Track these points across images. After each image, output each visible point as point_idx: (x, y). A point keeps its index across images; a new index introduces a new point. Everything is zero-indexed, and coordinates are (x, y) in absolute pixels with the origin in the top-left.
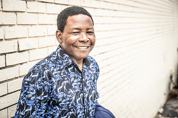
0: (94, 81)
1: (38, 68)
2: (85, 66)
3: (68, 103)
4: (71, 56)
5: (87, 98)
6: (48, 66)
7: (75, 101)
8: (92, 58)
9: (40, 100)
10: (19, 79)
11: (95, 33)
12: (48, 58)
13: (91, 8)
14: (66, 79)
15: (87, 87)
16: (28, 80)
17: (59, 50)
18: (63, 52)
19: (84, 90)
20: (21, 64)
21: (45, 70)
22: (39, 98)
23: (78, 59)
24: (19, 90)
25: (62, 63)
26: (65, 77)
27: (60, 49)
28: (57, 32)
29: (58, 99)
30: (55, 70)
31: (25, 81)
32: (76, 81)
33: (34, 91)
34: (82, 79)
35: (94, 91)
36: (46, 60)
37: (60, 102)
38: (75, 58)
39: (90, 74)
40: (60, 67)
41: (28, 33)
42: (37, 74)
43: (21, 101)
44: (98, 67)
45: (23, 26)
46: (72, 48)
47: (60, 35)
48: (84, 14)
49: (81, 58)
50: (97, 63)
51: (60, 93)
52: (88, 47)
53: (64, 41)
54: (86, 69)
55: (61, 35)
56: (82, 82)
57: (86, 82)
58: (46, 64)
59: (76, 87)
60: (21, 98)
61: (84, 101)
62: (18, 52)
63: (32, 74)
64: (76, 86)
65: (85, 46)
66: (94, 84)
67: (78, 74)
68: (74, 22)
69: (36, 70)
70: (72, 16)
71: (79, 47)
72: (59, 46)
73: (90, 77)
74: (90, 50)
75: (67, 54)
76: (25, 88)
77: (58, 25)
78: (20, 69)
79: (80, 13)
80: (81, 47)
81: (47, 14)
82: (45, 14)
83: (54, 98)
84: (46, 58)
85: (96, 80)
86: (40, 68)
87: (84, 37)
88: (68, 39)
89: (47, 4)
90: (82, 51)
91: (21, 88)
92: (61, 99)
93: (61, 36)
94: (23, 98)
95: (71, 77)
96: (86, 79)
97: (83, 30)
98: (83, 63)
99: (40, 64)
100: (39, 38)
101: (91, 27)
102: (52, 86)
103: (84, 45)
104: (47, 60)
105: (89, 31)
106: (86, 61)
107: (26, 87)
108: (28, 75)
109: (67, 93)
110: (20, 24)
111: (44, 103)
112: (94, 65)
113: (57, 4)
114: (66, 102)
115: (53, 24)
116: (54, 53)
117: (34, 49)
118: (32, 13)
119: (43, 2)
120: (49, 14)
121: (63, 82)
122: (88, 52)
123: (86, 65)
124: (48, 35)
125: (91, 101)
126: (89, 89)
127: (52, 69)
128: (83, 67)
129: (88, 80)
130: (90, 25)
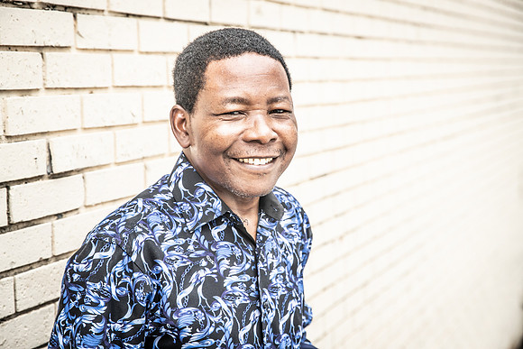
0: (294, 268)
1: (114, 228)
2: (264, 222)
3: (210, 342)
4: (221, 189)
5: (272, 325)
6: (146, 222)
7: (234, 335)
8: (288, 195)
9: (120, 335)
10: (52, 264)
11: (296, 112)
12: (147, 196)
13: (282, 31)
14: (204, 263)
15: (274, 289)
16: (82, 267)
17: (180, 170)
18: (195, 175)
19: (263, 298)
20: (59, 216)
21: (135, 235)
22: (118, 326)
23: (243, 200)
24: (54, 301)
25: (192, 211)
26: (200, 258)
27: (185, 165)
28: (174, 111)
29: (180, 330)
30: (169, 234)
31: (72, 272)
32: (235, 269)
33: (102, 303)
34: (255, 263)
35: (294, 303)
36: (140, 203)
37: (187, 339)
38: (234, 196)
39: (281, 246)
40: (184, 225)
41: (82, 117)
42: (111, 249)
43: (60, 337)
44: (308, 223)
45: (65, 92)
46: (223, 162)
47: (184, 120)
48: (259, 52)
49: (252, 196)
50: (303, 212)
51: (183, 311)
52: (274, 159)
53: (196, 142)
54: (267, 229)
55: (188, 121)
56: (255, 273)
57: (269, 271)
58: (140, 215)
59: (238, 290)
60: (59, 328)
61: (261, 335)
62: (50, 178)
63: (94, 248)
64: (235, 288)
65: (266, 158)
66: (296, 279)
67: (243, 247)
68: (229, 78)
69: (107, 235)
70: (222, 61)
71: (246, 160)
72: (181, 157)
73: (283, 256)
74: (283, 169)
75: (206, 183)
76: (72, 295)
77: (176, 90)
78: (55, 234)
79: (246, 49)
80: (251, 161)
81: (141, 53)
82: (136, 54)
83: (166, 328)
84: (139, 196)
85: (300, 267)
86: (120, 231)
87: (262, 126)
88: (210, 135)
89: (141, 21)
90: (254, 174)
91: (59, 295)
92: (189, 330)
93: (188, 125)
94: (64, 328)
95: (219, 258)
96: (269, 263)
97: (257, 106)
98: (260, 211)
99: (120, 216)
100: (117, 131)
101: (281, 94)
102: (159, 287)
103: (260, 154)
104: (144, 202)
105: (278, 106)
106: (268, 204)
107: (76, 293)
108: (82, 253)
109: (207, 309)
110: (56, 88)
111: (135, 342)
112: (294, 216)
113: (174, 20)
114: (205, 339)
115: (161, 86)
116: (166, 180)
117: (99, 167)
118: (95, 50)
119: (128, 15)
120: (147, 53)
121: (195, 274)
122: (273, 176)
123: (270, 218)
124: (146, 120)
125: (286, 335)
126: (279, 295)
127: (159, 231)
128: (258, 225)
129: (275, 265)
130: (281, 88)
